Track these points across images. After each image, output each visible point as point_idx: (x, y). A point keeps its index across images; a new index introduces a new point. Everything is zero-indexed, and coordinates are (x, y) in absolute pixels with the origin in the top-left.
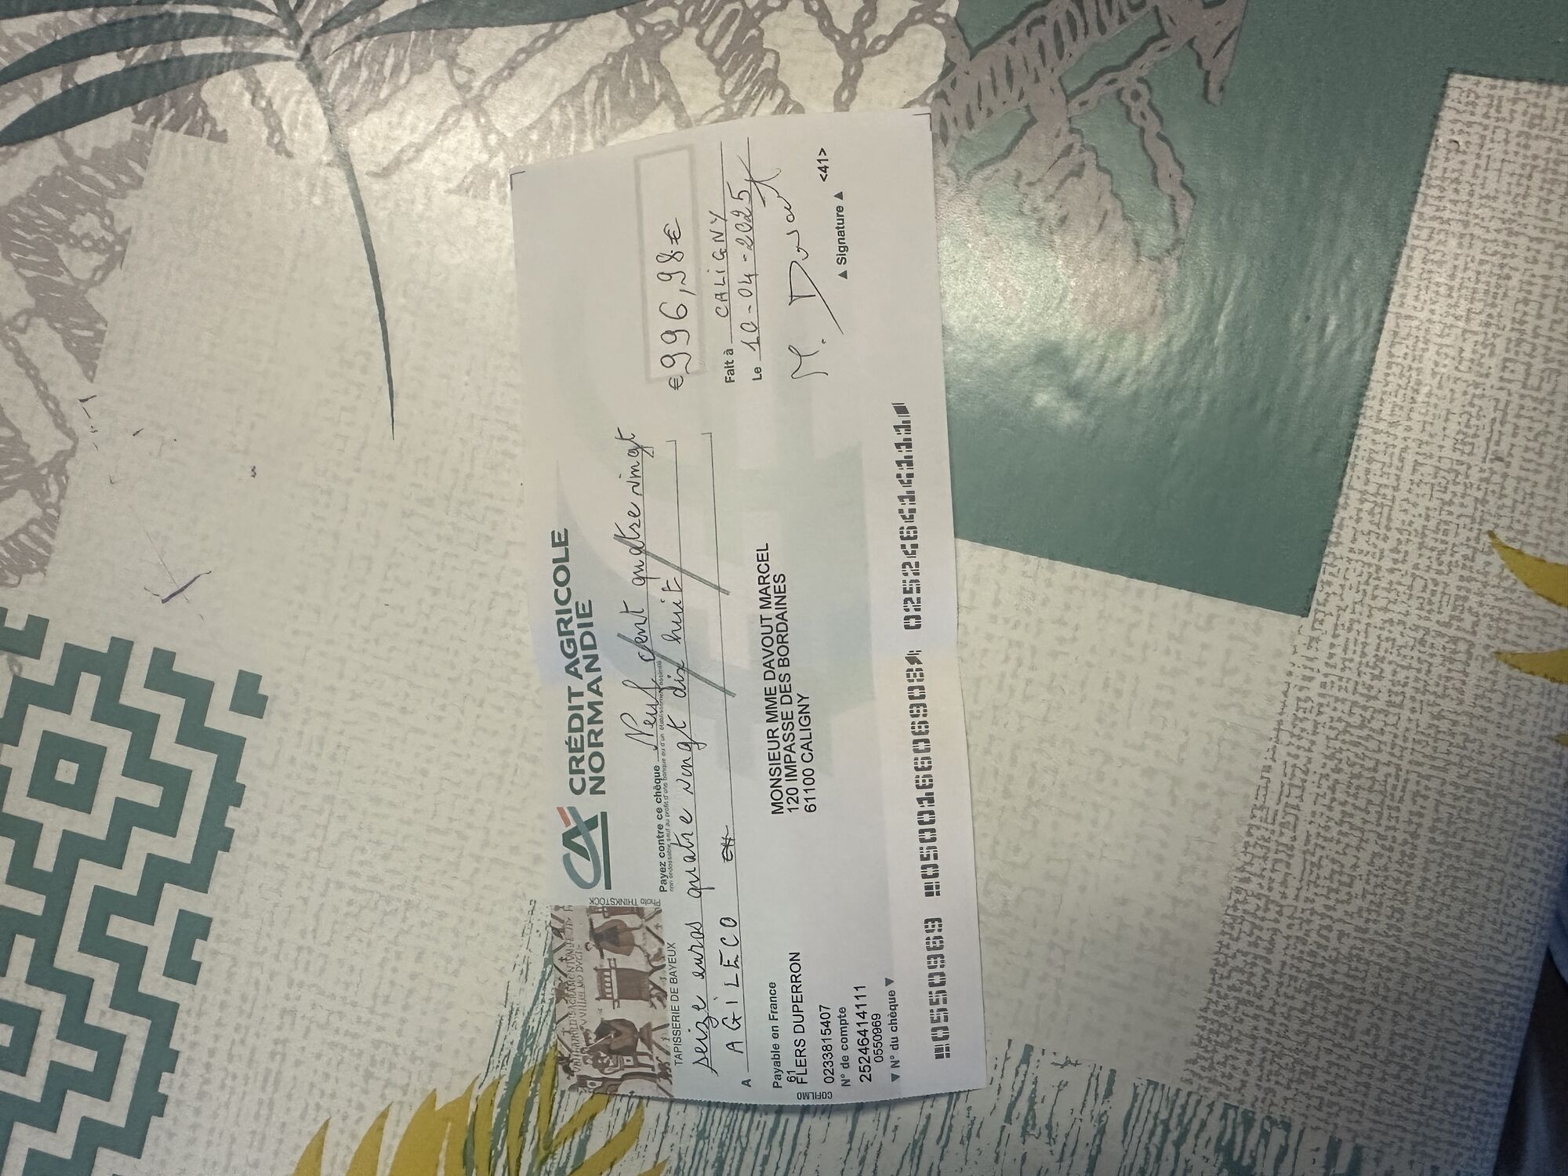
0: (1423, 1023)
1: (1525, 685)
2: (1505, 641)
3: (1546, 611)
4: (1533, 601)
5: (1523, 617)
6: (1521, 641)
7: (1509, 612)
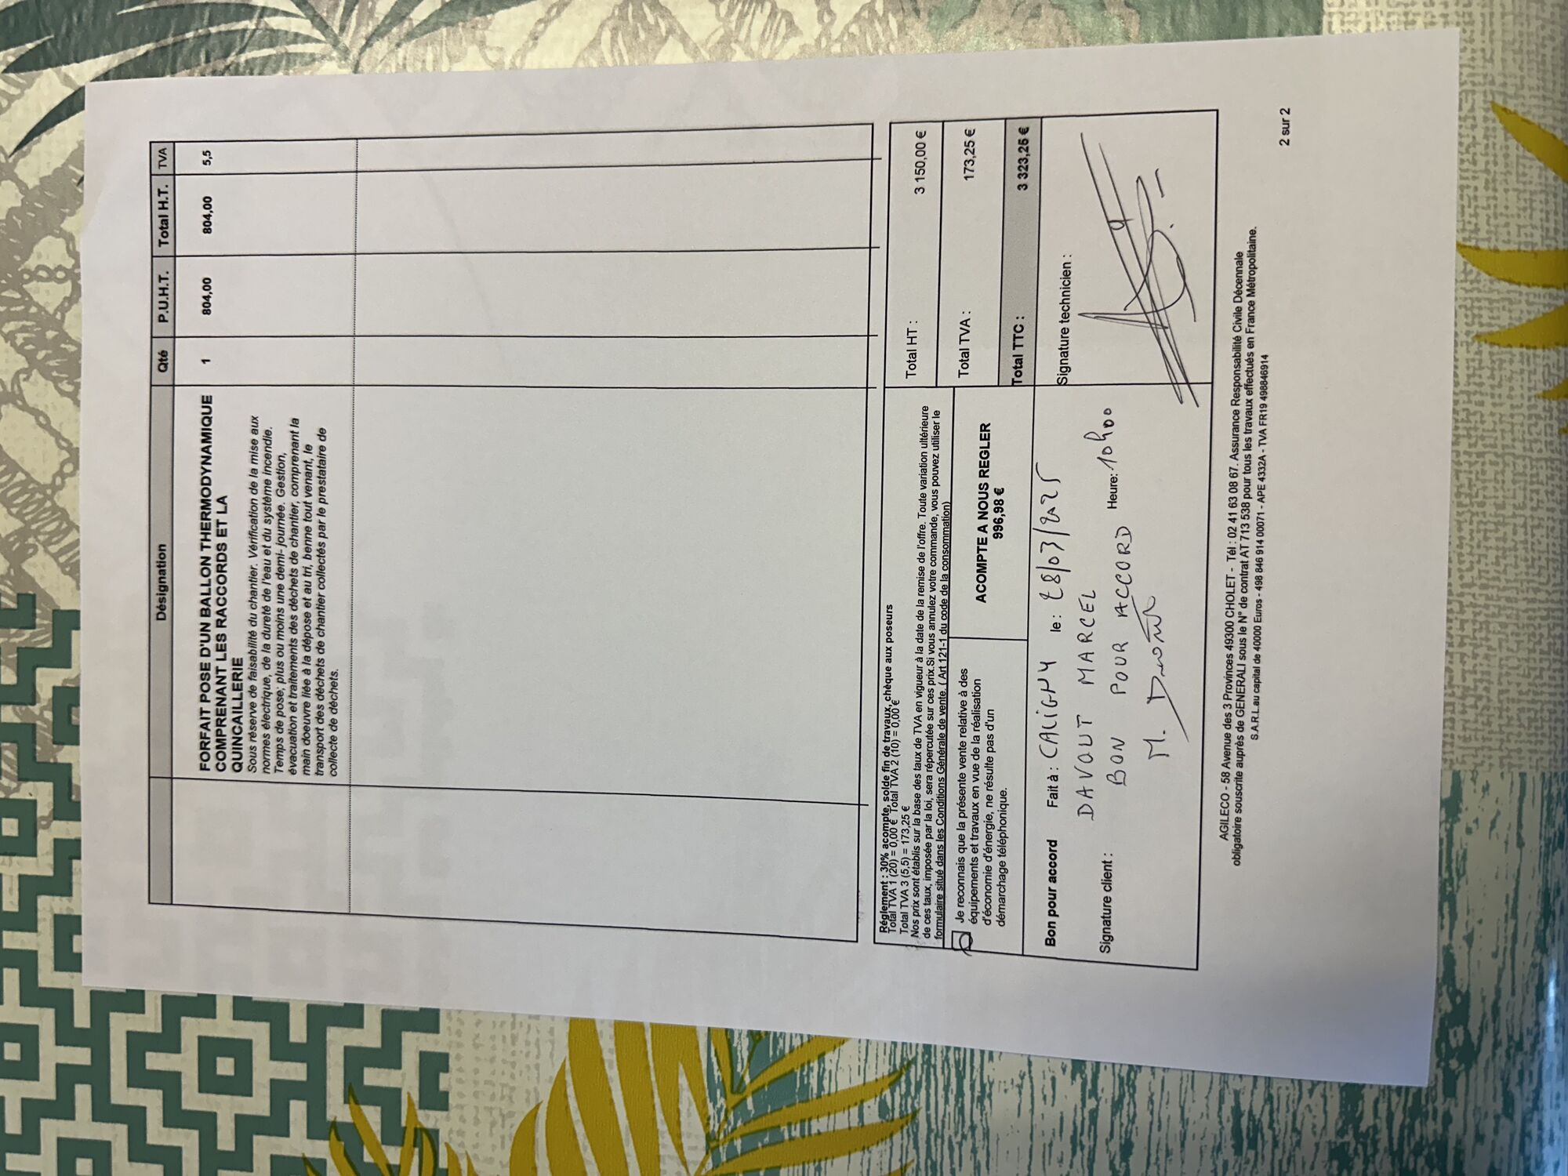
0: (1486, 657)
1: (1507, 357)
2: (1481, 325)
3: (1509, 292)
4: (1498, 285)
5: (1490, 301)
6: (1493, 322)
7: (1479, 300)
